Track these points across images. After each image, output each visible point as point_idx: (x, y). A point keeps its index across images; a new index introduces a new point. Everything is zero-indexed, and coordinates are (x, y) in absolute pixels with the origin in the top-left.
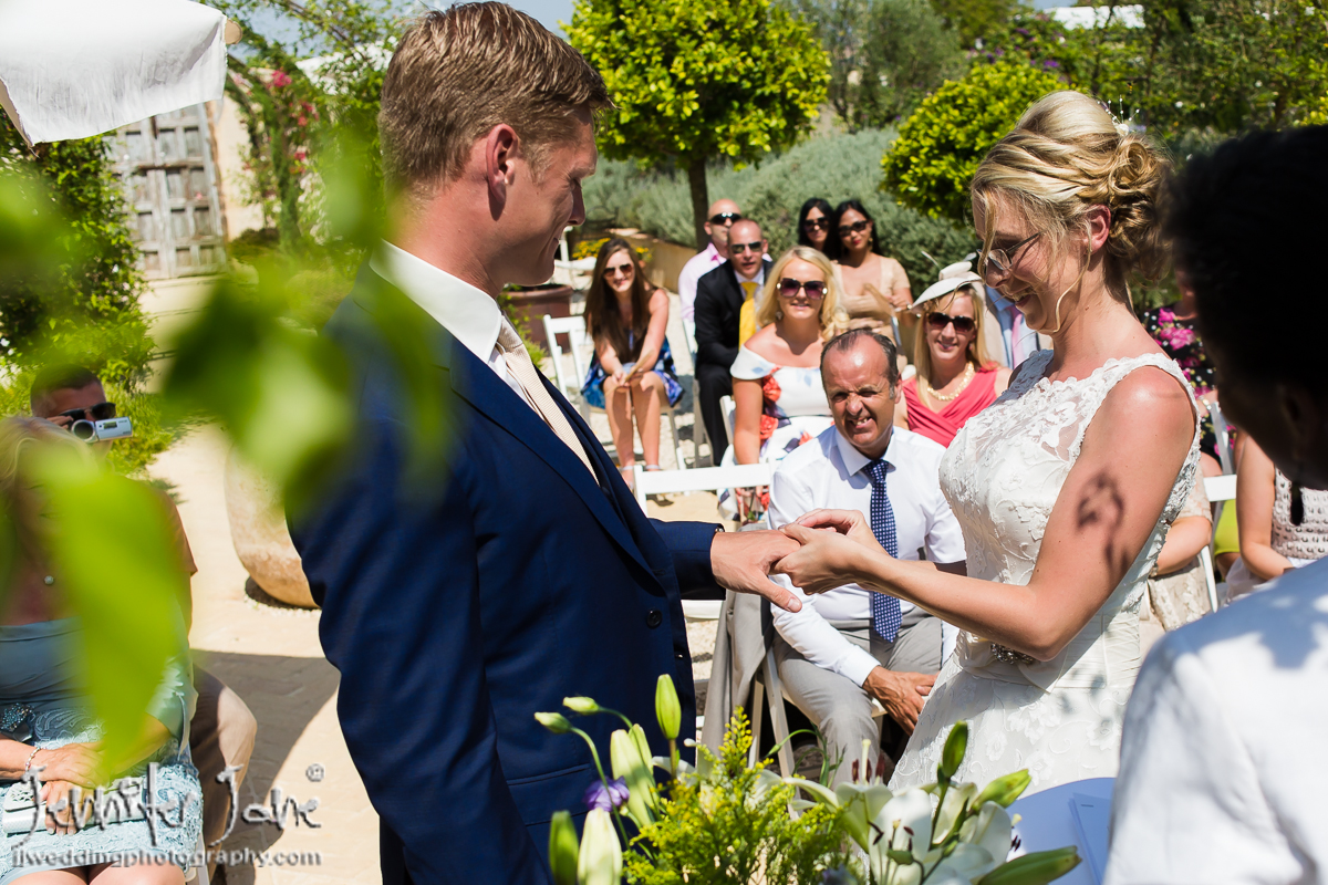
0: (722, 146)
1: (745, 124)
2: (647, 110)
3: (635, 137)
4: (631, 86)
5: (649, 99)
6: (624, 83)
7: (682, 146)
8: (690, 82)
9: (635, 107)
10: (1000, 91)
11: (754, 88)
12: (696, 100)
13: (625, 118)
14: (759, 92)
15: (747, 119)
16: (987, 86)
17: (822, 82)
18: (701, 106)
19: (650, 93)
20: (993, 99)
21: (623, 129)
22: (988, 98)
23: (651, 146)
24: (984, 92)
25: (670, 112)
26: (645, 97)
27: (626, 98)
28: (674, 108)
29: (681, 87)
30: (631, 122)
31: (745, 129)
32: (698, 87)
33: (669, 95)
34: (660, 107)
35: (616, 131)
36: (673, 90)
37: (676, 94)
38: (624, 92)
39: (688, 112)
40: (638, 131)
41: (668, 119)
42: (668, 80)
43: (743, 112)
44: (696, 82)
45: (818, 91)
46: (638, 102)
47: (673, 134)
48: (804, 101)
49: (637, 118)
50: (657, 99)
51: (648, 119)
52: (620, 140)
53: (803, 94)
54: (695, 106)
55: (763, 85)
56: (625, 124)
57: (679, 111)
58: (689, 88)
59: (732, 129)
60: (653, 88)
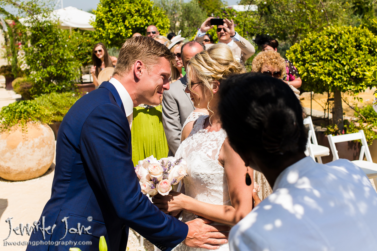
2: (118, 34)
3: (114, 42)
4: (113, 28)
5: (118, 31)
6: (111, 27)
8: (130, 27)
9: (114, 34)
12: (131, 32)
13: (111, 37)
17: (168, 27)
19: (119, 30)
21: (111, 40)
22: (214, 32)
23: (119, 44)
25: (124, 35)
26: (117, 31)
27: (112, 31)
28: (125, 34)
29: (127, 28)
30: (113, 38)
32: (132, 28)
33: (124, 31)
34: (121, 34)
35: (108, 40)
36: (125, 29)
38: (111, 30)
40: (115, 40)
41: (124, 37)
42: (124, 26)
45: (166, 30)
46: (115, 32)
48: (162, 32)
49: (115, 37)
50: (121, 31)
51: (118, 37)
52: (109, 42)
53: (162, 31)
56: (111, 39)
58: (130, 29)
60: (119, 28)
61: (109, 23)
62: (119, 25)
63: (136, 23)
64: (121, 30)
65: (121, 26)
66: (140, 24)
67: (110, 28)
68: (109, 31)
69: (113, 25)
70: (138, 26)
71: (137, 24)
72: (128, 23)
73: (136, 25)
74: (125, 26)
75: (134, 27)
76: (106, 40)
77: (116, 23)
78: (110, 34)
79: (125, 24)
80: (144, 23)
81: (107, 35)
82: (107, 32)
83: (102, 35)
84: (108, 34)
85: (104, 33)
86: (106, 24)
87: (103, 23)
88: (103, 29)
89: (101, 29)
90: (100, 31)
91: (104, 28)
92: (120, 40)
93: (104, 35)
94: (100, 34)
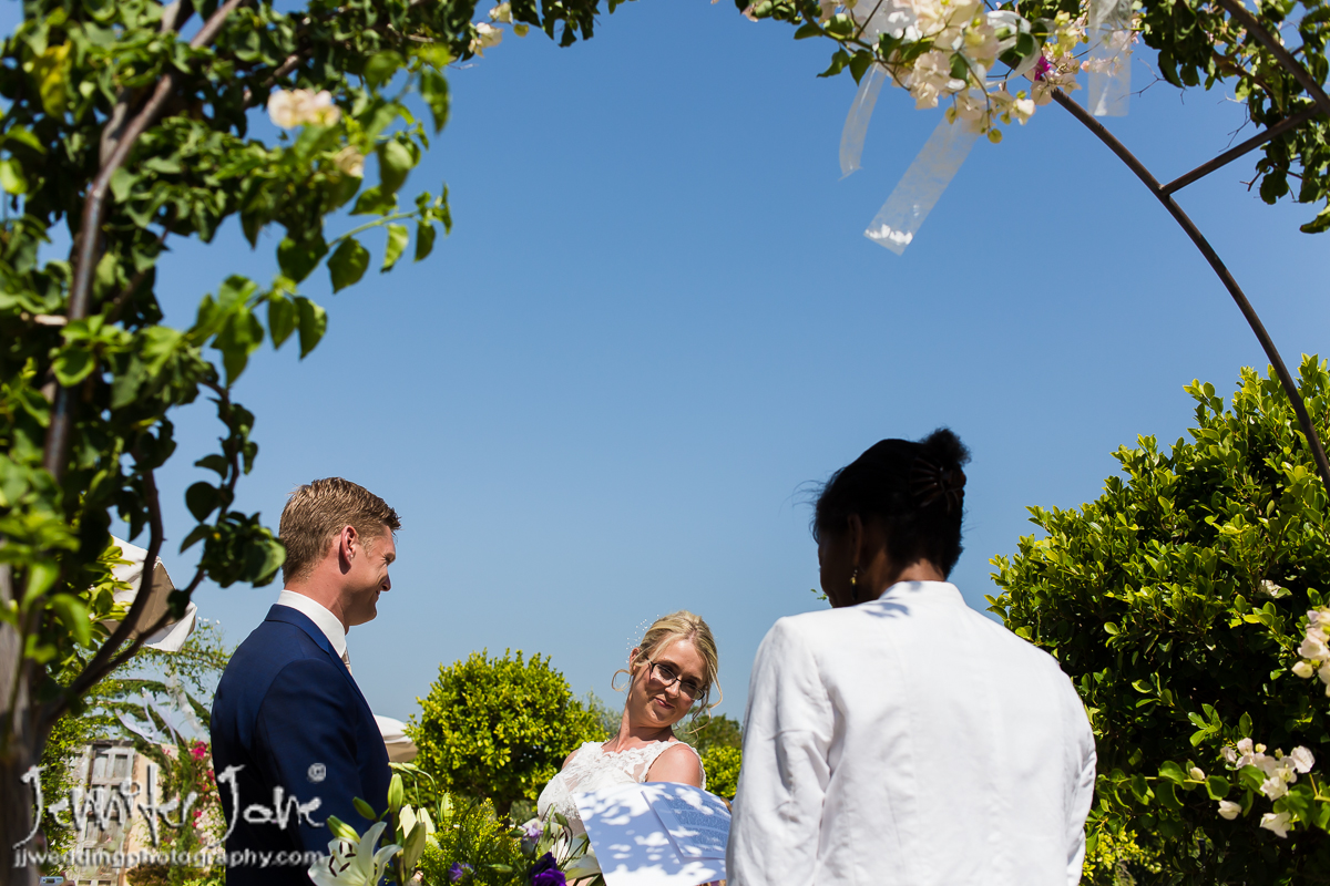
0: (526, 792)
1: (544, 778)
2: (473, 760)
3: (462, 779)
4: (464, 742)
5: (476, 752)
6: (458, 740)
7: (495, 789)
8: (506, 742)
9: (464, 757)
10: (727, 763)
11: (553, 752)
12: (509, 755)
13: (456, 764)
14: (555, 756)
15: (546, 773)
16: (718, 760)
18: (512, 760)
19: (477, 748)
20: (722, 769)
21: (453, 773)
22: (718, 768)
24: (716, 764)
25: (489, 762)
26: (473, 751)
27: (459, 751)
28: (492, 759)
29: (499, 744)
30: (460, 768)
31: (543, 781)
32: (513, 746)
33: (490, 750)
34: (482, 758)
35: (448, 775)
36: (493, 747)
37: (496, 749)
38: (458, 747)
39: (503, 763)
40: (464, 775)
41: (488, 766)
42: (491, 740)
43: (542, 768)
44: (511, 742)
46: (468, 754)
47: (489, 779)
49: (465, 766)
50: (482, 751)
51: (473, 768)
52: (449, 780)
54: (508, 759)
55: (559, 750)
56: (457, 770)
57: (495, 761)
58: (505, 746)
59: (534, 780)
60: (480, 743)
61: (454, 732)
62: (478, 737)
63: (523, 733)
64: (484, 746)
65: (483, 738)
66: (533, 737)
67: (457, 742)
68: (453, 750)
69: (464, 736)
70: (527, 741)
71: (525, 736)
72: (501, 730)
73: (522, 738)
74: (495, 737)
75: (518, 741)
76: (442, 773)
77: (472, 731)
78: (453, 758)
79: (495, 732)
80: (544, 735)
81: (446, 760)
82: (449, 750)
83: (432, 760)
84: (448, 760)
85: (438, 755)
86: (447, 732)
87: (439, 729)
88: (437, 744)
89: (431, 744)
90: (428, 749)
91: (440, 740)
92: (478, 774)
93: (437, 760)
94: (429, 755)
